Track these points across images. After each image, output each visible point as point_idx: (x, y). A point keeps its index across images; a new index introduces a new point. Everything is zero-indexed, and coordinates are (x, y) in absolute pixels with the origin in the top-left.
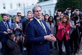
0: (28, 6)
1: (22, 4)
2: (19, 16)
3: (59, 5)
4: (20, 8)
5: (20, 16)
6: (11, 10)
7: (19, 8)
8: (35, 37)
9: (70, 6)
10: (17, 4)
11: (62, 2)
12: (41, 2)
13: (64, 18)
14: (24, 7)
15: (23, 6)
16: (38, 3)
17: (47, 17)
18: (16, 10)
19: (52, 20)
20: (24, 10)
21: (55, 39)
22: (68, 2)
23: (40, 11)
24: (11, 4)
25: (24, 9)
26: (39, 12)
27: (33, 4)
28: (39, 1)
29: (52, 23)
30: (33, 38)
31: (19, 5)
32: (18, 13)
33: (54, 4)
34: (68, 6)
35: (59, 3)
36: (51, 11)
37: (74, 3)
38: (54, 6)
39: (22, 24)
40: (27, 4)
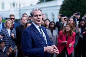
0: (25, 7)
1: (17, 4)
2: (11, 19)
3: (65, 7)
4: (14, 8)
5: (13, 19)
6: (3, 10)
7: (12, 9)
8: (33, 48)
9: (80, 9)
10: (11, 4)
11: (70, 4)
12: (42, 3)
13: (67, 27)
14: (20, 8)
15: (18, 7)
16: (38, 3)
17: (47, 23)
18: (9, 11)
19: (53, 26)
20: (20, 12)
21: (58, 51)
22: (77, 5)
23: (40, 15)
24: (3, 4)
25: (20, 10)
26: (39, 17)
27: (31, 5)
28: (39, 1)
29: (54, 29)
30: (30, 49)
31: (14, 5)
32: (10, 16)
33: (59, 6)
34: (77, 8)
35: (66, 5)
36: (54, 14)
37: (84, 6)
38: (59, 8)
39: (15, 30)
40: (24, 4)
